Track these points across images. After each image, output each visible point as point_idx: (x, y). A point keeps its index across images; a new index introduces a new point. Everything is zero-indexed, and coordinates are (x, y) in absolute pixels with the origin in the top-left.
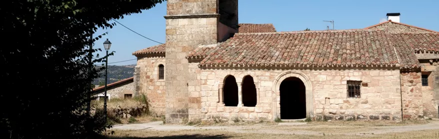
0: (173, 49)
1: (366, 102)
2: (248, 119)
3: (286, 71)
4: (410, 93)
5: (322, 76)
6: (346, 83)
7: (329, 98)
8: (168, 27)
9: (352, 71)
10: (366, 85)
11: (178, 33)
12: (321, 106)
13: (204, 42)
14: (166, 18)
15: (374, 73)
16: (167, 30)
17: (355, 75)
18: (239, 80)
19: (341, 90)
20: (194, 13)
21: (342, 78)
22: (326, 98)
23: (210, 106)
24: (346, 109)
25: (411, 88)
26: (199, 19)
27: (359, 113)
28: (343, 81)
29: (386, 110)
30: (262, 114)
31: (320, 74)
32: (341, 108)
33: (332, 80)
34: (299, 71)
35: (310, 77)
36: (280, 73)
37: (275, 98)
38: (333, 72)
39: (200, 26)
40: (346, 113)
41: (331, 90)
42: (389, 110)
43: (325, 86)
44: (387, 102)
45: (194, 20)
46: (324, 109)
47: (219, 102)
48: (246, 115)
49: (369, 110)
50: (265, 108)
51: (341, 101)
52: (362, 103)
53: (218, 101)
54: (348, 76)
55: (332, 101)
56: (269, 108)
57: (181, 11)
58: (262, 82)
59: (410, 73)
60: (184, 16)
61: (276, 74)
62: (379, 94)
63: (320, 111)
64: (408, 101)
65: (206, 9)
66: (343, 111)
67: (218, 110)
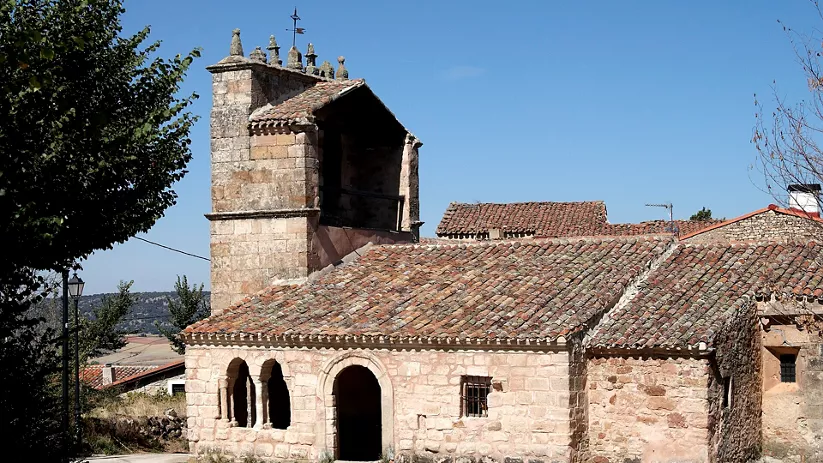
0: (225, 289)
1: (498, 428)
2: (272, 458)
3: (342, 352)
4: (609, 406)
5: (412, 363)
6: (457, 380)
7: (425, 416)
8: (214, 240)
9: (470, 353)
10: (499, 387)
11: (232, 252)
12: (410, 435)
13: (283, 272)
14: (211, 218)
15: (515, 358)
16: (212, 245)
17: (477, 364)
18: (255, 371)
19: (449, 398)
20: (262, 206)
21: (451, 370)
22: (419, 416)
23: (202, 426)
24: (459, 442)
25: (612, 393)
26: (273, 220)
27: (482, 452)
28: (455, 376)
29: (539, 448)
30: (299, 446)
31: (408, 360)
32: (448, 439)
33: (430, 373)
34: (366, 352)
35: (389, 366)
36: (332, 356)
37: (322, 414)
38: (433, 354)
39: (276, 237)
40: (458, 451)
41: (430, 398)
42: (543, 447)
43: (419, 388)
44: (540, 429)
45: (263, 222)
46: (414, 439)
47: (219, 418)
48: (268, 448)
49: (503, 446)
50: (304, 434)
51: (447, 424)
52: (490, 429)
53: (217, 415)
54: (463, 366)
55: (430, 422)
56: (311, 435)
57: (238, 202)
58: (299, 376)
59: (611, 358)
60: (245, 214)
61: (325, 358)
62: (524, 409)
63: (406, 444)
64: (606, 424)
65: (286, 197)
66: (451, 446)
67: (218, 435)
